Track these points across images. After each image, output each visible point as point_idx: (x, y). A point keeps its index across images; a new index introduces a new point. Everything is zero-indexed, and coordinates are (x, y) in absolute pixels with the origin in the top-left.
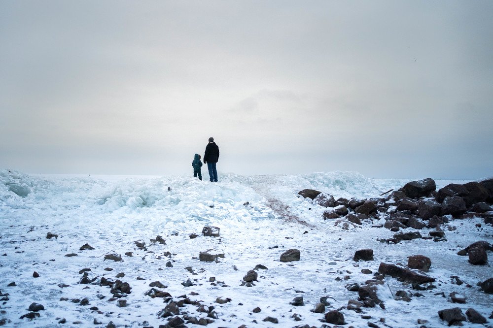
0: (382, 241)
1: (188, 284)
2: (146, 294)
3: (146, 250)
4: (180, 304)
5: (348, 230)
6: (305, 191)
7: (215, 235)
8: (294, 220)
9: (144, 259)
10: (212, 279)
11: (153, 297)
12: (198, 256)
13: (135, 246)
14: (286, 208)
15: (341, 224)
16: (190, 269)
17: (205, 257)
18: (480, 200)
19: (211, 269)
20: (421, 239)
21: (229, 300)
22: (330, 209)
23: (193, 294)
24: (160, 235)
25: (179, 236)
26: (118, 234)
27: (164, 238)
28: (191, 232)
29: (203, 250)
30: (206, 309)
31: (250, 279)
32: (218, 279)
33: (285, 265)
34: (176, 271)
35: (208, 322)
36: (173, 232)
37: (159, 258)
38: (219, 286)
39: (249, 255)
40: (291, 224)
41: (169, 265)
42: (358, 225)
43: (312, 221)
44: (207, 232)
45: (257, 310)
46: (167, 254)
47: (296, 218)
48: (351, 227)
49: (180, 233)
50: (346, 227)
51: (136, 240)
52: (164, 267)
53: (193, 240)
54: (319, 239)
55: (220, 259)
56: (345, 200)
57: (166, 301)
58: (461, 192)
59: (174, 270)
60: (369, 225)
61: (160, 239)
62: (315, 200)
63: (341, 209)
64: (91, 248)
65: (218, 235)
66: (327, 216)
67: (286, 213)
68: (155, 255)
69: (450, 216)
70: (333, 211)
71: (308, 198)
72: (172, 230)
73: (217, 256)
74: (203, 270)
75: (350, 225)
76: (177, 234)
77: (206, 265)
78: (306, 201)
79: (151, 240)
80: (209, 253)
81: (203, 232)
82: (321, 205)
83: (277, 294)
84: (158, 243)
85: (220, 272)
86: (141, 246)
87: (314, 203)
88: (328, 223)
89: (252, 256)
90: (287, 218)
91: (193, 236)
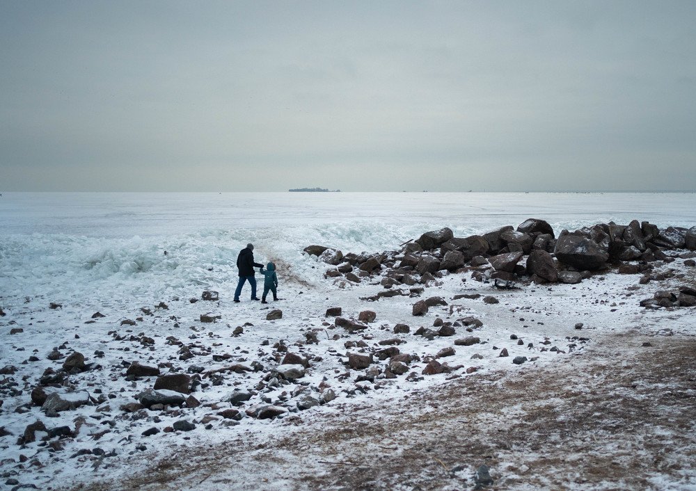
0: (363, 299)
1: (194, 337)
2: (166, 344)
3: (152, 315)
4: (190, 347)
5: (344, 288)
6: (311, 247)
7: (214, 299)
8: (295, 280)
9: (154, 322)
10: (210, 334)
11: (171, 345)
12: (199, 319)
13: (142, 312)
14: (287, 268)
15: (338, 283)
16: (193, 328)
17: (205, 319)
18: (479, 253)
19: (210, 327)
20: (401, 296)
21: (221, 344)
22: (332, 267)
23: (197, 342)
24: (163, 301)
25: (180, 301)
26: (120, 301)
27: (166, 303)
28: (191, 297)
29: (204, 313)
30: (206, 349)
31: (238, 332)
32: (214, 333)
33: (268, 322)
34: (183, 330)
35: (207, 354)
36: (174, 297)
37: (167, 321)
38: (216, 338)
39: (242, 316)
40: (290, 285)
41: (176, 326)
42: (355, 283)
43: (312, 280)
44: (207, 296)
45: (238, 348)
46: (173, 318)
47: (296, 277)
48: (348, 285)
49: (180, 298)
50: (342, 286)
51: (141, 306)
52: (173, 328)
53: (193, 304)
54: (309, 300)
55: (217, 320)
56: (354, 256)
57: (181, 346)
58: (461, 247)
59: (181, 329)
60: (367, 282)
61: (162, 305)
62: (320, 256)
63: (345, 266)
64: (103, 316)
65: (217, 299)
66: (329, 274)
67: (287, 273)
68: (163, 319)
69: (446, 271)
70: (336, 270)
71: (313, 255)
72: (172, 295)
73: (215, 318)
74: (204, 328)
75: (347, 283)
76: (177, 300)
77: (206, 325)
78: (311, 259)
79: (155, 306)
80: (208, 315)
81: (203, 296)
82: (326, 262)
83: (254, 340)
84: (161, 308)
85: (217, 329)
86: (147, 312)
87: (319, 260)
88: (328, 282)
89: (244, 316)
90: (288, 278)
91: (193, 301)
